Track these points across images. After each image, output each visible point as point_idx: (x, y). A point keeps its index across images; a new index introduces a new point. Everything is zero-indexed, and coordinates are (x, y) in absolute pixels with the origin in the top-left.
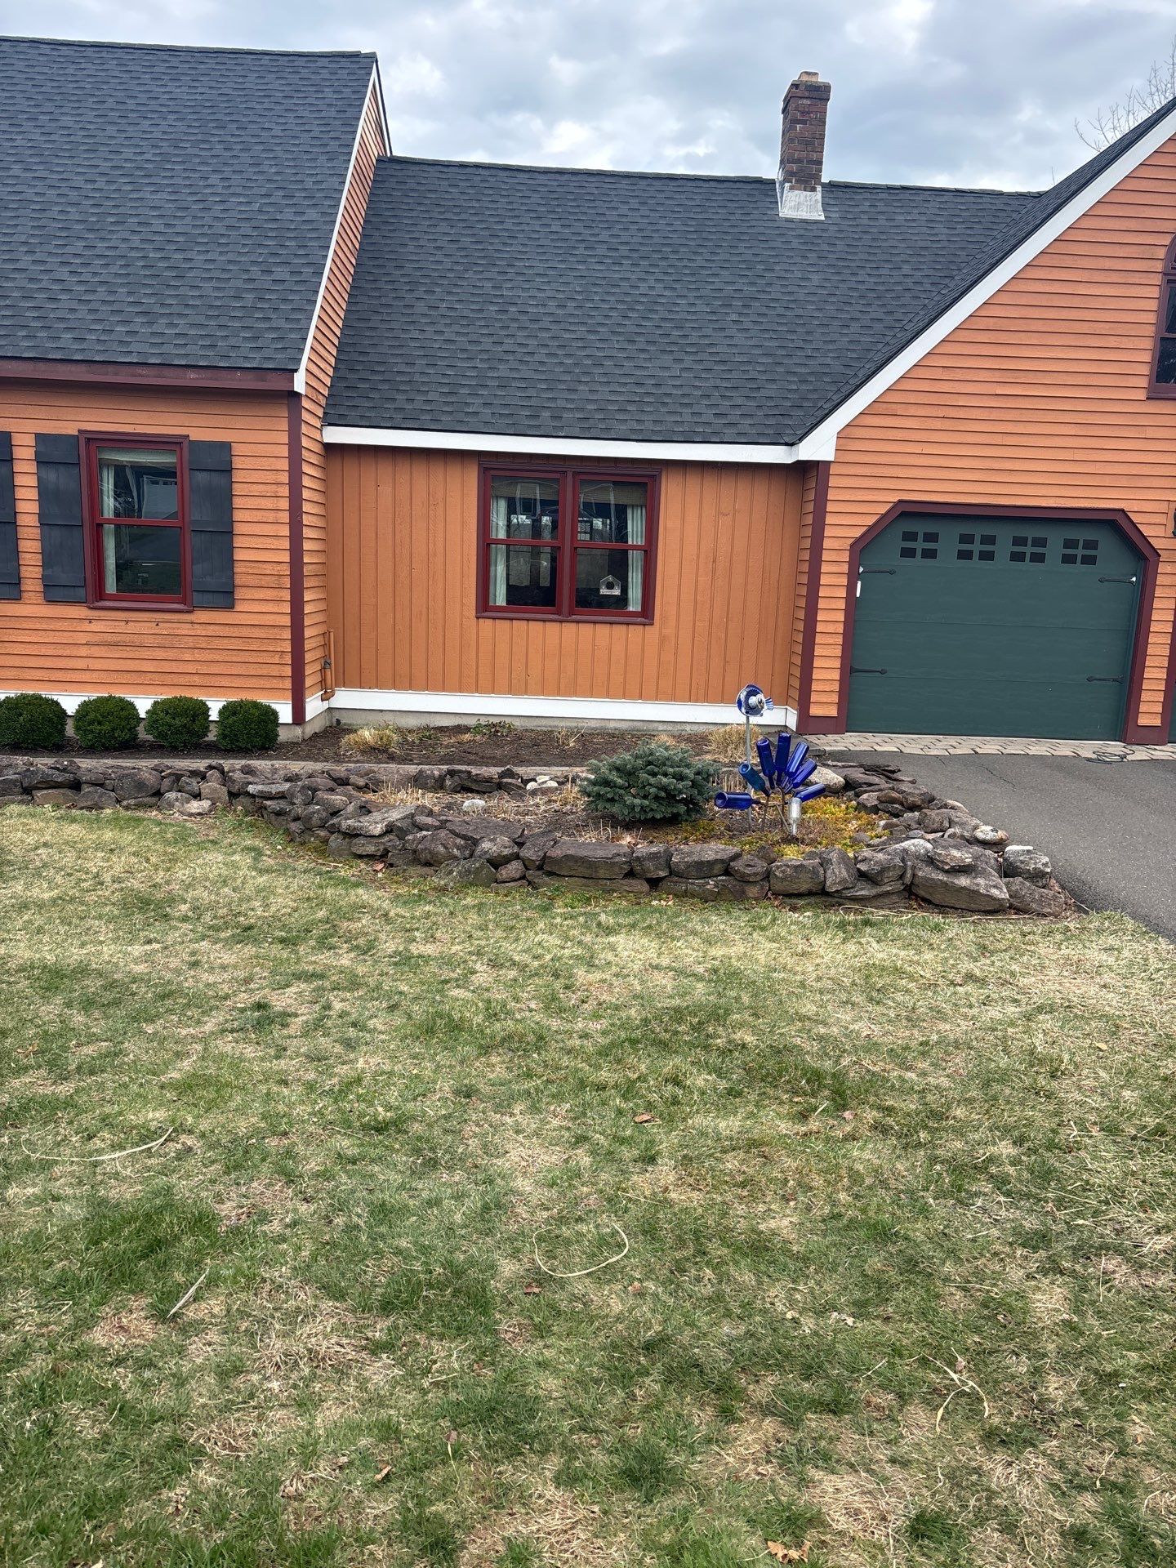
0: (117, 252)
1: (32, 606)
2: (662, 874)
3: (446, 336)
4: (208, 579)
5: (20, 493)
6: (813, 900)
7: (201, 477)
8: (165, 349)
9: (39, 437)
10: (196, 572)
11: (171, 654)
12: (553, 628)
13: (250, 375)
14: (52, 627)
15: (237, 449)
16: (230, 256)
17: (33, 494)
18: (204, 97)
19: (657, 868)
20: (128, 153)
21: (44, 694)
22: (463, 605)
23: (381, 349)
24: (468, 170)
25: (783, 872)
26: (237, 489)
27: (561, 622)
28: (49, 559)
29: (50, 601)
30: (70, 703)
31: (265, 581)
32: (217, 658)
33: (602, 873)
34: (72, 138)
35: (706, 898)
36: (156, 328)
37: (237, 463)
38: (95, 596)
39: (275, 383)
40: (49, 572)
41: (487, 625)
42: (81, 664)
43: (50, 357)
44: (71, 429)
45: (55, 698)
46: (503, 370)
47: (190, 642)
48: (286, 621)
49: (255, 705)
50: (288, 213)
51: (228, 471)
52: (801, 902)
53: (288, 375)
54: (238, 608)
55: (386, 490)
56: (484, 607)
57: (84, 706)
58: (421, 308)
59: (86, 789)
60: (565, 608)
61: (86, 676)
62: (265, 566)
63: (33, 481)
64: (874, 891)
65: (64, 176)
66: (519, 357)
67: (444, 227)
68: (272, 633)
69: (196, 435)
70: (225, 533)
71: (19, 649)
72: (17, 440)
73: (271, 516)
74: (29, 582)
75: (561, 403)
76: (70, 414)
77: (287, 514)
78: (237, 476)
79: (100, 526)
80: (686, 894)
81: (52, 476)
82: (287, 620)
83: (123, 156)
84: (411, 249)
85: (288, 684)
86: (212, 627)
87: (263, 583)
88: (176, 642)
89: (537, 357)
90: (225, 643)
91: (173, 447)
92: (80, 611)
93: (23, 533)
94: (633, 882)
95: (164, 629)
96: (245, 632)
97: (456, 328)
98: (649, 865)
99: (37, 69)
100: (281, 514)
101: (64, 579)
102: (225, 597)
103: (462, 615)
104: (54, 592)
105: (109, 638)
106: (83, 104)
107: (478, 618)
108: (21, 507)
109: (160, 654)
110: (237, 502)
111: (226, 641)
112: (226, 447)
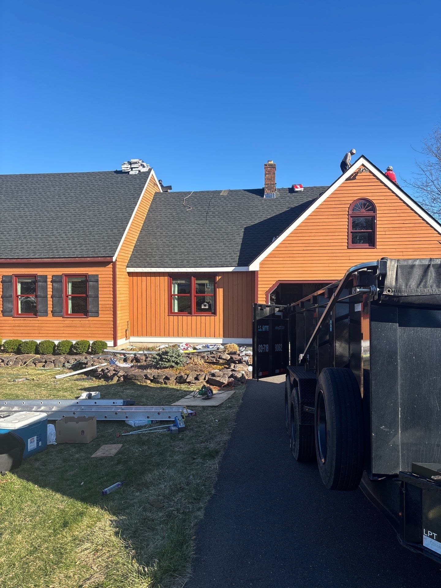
0: (77, 229)
1: (50, 318)
3: (164, 241)
4: (93, 309)
5: (48, 290)
7: (92, 283)
8: (83, 253)
9: (53, 276)
10: (90, 307)
11: (83, 329)
12: (189, 318)
13: (102, 258)
14: (54, 323)
15: (100, 276)
16: (104, 227)
17: (51, 290)
18: (107, 184)
20: (85, 202)
21: (51, 340)
22: (164, 312)
23: (145, 246)
26: (100, 286)
27: (192, 316)
28: (54, 306)
29: (54, 316)
30: (56, 342)
32: (95, 329)
34: (72, 199)
36: (82, 248)
37: (100, 279)
38: (65, 315)
39: (108, 259)
40: (55, 309)
42: (62, 332)
43: (56, 257)
44: (60, 274)
45: (53, 341)
46: (176, 250)
47: (89, 326)
48: (112, 319)
49: (101, 342)
50: (120, 215)
51: (97, 281)
53: (111, 257)
54: (100, 316)
56: (171, 312)
57: (60, 343)
58: (158, 234)
60: (193, 312)
61: (63, 335)
62: (107, 305)
63: (51, 287)
65: (69, 209)
66: (182, 246)
68: (108, 322)
69: (90, 273)
70: (97, 297)
71: (48, 329)
72: (48, 277)
73: (108, 292)
74: (49, 312)
75: (190, 258)
76: (61, 270)
78: (100, 283)
79: (67, 297)
81: (55, 285)
83: (84, 203)
84: (159, 217)
85: (112, 336)
86: (93, 321)
87: (106, 310)
88: (85, 326)
89: (186, 246)
91: (85, 276)
92: (61, 319)
93: (48, 299)
95: (82, 322)
96: (101, 322)
97: (167, 239)
99: (68, 181)
100: (110, 292)
101: (58, 310)
102: (96, 314)
103: (164, 315)
104: (55, 314)
105: (69, 325)
106: (77, 189)
107: (169, 316)
108: (48, 293)
109: (81, 329)
110: (100, 289)
111: (97, 325)
112: (97, 276)
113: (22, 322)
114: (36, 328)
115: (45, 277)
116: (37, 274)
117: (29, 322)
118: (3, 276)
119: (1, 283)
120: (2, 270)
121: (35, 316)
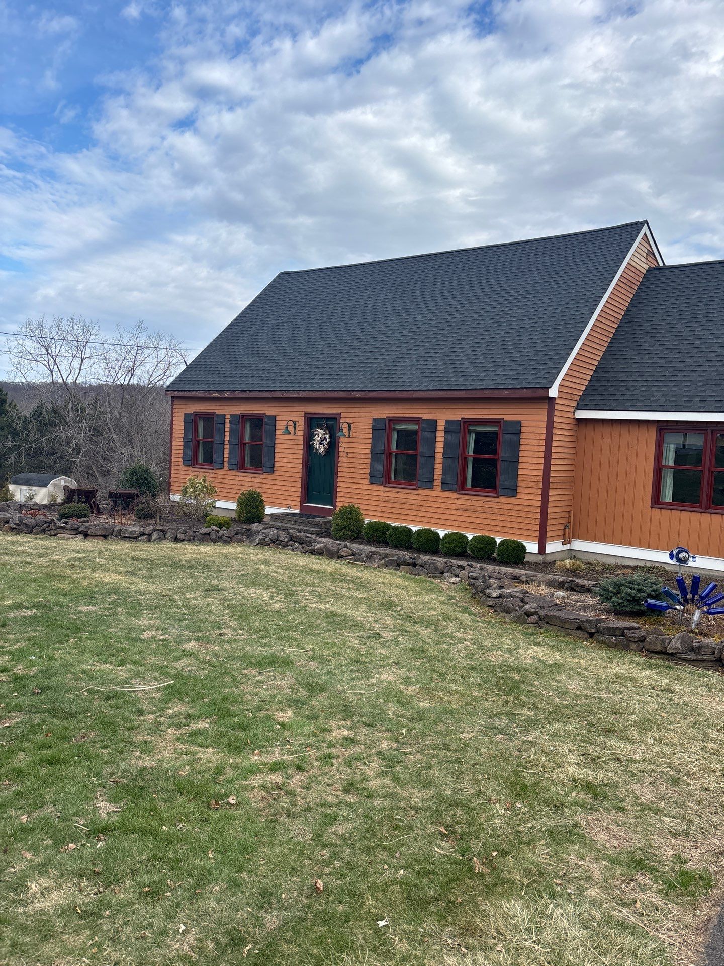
0: (493, 340)
1: (437, 492)
2: (593, 631)
3: (654, 360)
4: (506, 483)
5: (437, 445)
6: (663, 656)
7: (507, 436)
8: (498, 382)
9: (448, 422)
10: (501, 479)
11: (488, 516)
12: (696, 516)
13: (530, 391)
14: (443, 501)
15: (524, 424)
16: (540, 336)
17: (442, 445)
18: (555, 260)
19: (591, 628)
20: (513, 293)
21: (433, 529)
22: (643, 499)
23: (616, 370)
24: (699, 267)
25: (650, 639)
26: (522, 442)
27: (701, 512)
28: (445, 472)
29: (443, 490)
30: (442, 534)
31: (531, 484)
32: (508, 519)
33: (566, 626)
34: (493, 289)
35: (611, 646)
36: (497, 373)
37: (523, 430)
38: (460, 487)
39: (540, 394)
40: (444, 477)
41: (656, 512)
43: (454, 388)
44: (458, 418)
45: (437, 531)
46: (680, 376)
47: (496, 511)
49: (514, 542)
50: (573, 312)
51: (519, 433)
52: (657, 656)
53: (546, 390)
54: (518, 496)
55: (607, 440)
56: (657, 501)
57: (446, 535)
58: (645, 346)
59: (417, 567)
60: (704, 505)
61: (454, 523)
62: (532, 477)
63: (442, 439)
64: (695, 657)
65: (484, 307)
66: (692, 368)
67: (673, 301)
68: (532, 509)
69: (507, 418)
70: (516, 462)
71: (431, 510)
72: (439, 422)
73: (536, 454)
74: (437, 481)
75: (708, 393)
76: (458, 411)
77: (544, 453)
78: (523, 436)
79: (466, 458)
80: (603, 642)
81: (449, 437)
82: (539, 504)
83: (511, 294)
85: (537, 534)
86: (506, 505)
87: (530, 486)
88: (491, 511)
89: (703, 368)
90: (511, 513)
91: (497, 424)
92: (454, 495)
93: (437, 461)
94: (579, 632)
95: (486, 504)
96: (520, 508)
97: (660, 356)
98: (587, 625)
99: (489, 259)
100: (541, 453)
101: (449, 480)
102: (513, 491)
103: (643, 506)
104: (445, 486)
105: (464, 507)
106: (502, 272)
107: (652, 508)
108: (437, 450)
109: (483, 515)
110: (522, 448)
111: (512, 511)
112: (519, 423)
113: (394, 495)
114: (413, 507)
115: (434, 423)
116: (421, 417)
117: (404, 496)
118: (374, 420)
119: (371, 431)
120: (373, 410)
121: (415, 487)
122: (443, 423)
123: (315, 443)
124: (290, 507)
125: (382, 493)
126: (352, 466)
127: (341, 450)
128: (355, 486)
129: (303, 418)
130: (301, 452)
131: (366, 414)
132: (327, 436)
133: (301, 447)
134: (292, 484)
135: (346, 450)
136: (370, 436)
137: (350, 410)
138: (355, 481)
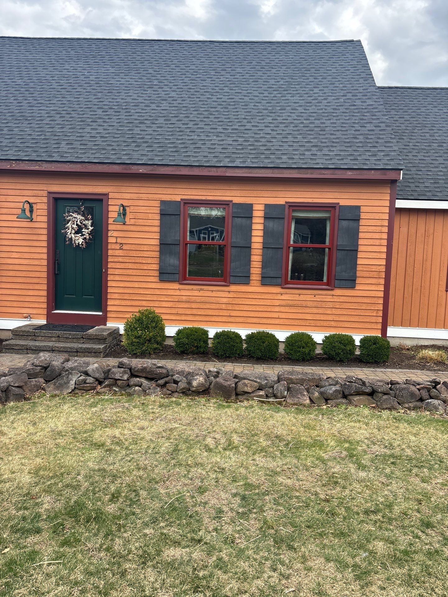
0: (288, 121)
1: (255, 287)
3: (419, 158)
5: (254, 233)
7: (344, 223)
9: (267, 207)
13: (379, 172)
14: (263, 297)
15: (363, 209)
16: (342, 121)
17: (261, 233)
18: (295, 59)
22: (439, 284)
28: (265, 264)
29: (263, 284)
31: (372, 274)
32: (345, 313)
34: (245, 77)
36: (324, 152)
37: (363, 216)
40: (265, 271)
42: (276, 315)
44: (281, 201)
45: (272, 333)
47: (331, 305)
48: (381, 294)
50: (359, 102)
53: (398, 172)
54: (357, 287)
61: (277, 321)
62: (372, 267)
63: (261, 227)
68: (373, 300)
69: (343, 203)
70: (354, 251)
71: (246, 308)
72: (255, 207)
73: (377, 242)
74: (254, 275)
76: (281, 194)
77: (386, 241)
78: (362, 222)
79: (289, 248)
81: (271, 224)
83: (270, 83)
85: (380, 326)
87: (371, 276)
88: (324, 305)
90: (349, 306)
91: (330, 209)
92: (277, 290)
93: (253, 252)
95: (318, 298)
96: (359, 300)
100: (383, 241)
101: (272, 274)
102: (351, 283)
103: (439, 290)
104: (266, 280)
105: (291, 303)
106: (243, 64)
107: (447, 291)
108: (254, 239)
109: (315, 311)
110: (361, 235)
111: (349, 304)
112: (358, 208)
113: (196, 293)
114: (224, 306)
115: (250, 207)
116: (232, 201)
117: (210, 294)
118: (163, 202)
119: (158, 217)
120: (160, 191)
121: (223, 283)
122: (262, 207)
123: (69, 231)
124: (28, 317)
125: (178, 293)
126: (130, 261)
127: (111, 240)
128: (136, 285)
129: (45, 200)
130: (45, 244)
131: (150, 196)
132: (89, 223)
133: (45, 238)
134: (31, 287)
135: (119, 240)
136: (157, 223)
137: (123, 189)
138: (135, 279)
